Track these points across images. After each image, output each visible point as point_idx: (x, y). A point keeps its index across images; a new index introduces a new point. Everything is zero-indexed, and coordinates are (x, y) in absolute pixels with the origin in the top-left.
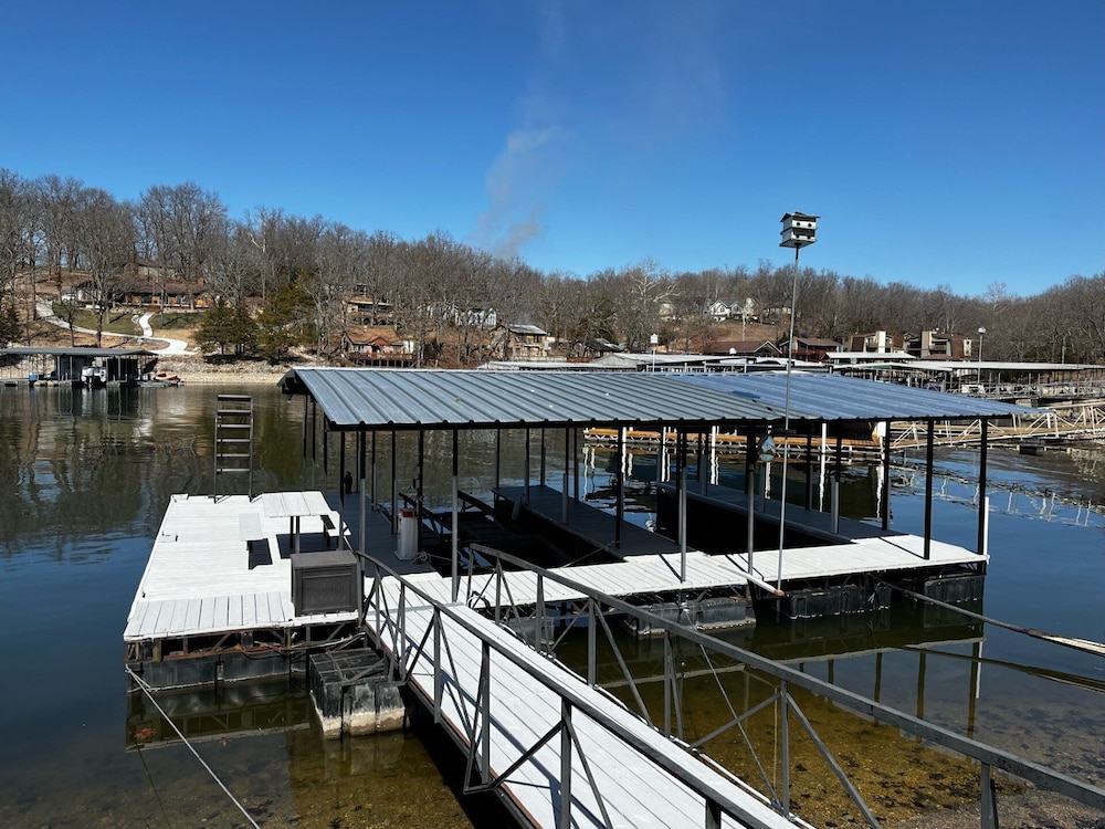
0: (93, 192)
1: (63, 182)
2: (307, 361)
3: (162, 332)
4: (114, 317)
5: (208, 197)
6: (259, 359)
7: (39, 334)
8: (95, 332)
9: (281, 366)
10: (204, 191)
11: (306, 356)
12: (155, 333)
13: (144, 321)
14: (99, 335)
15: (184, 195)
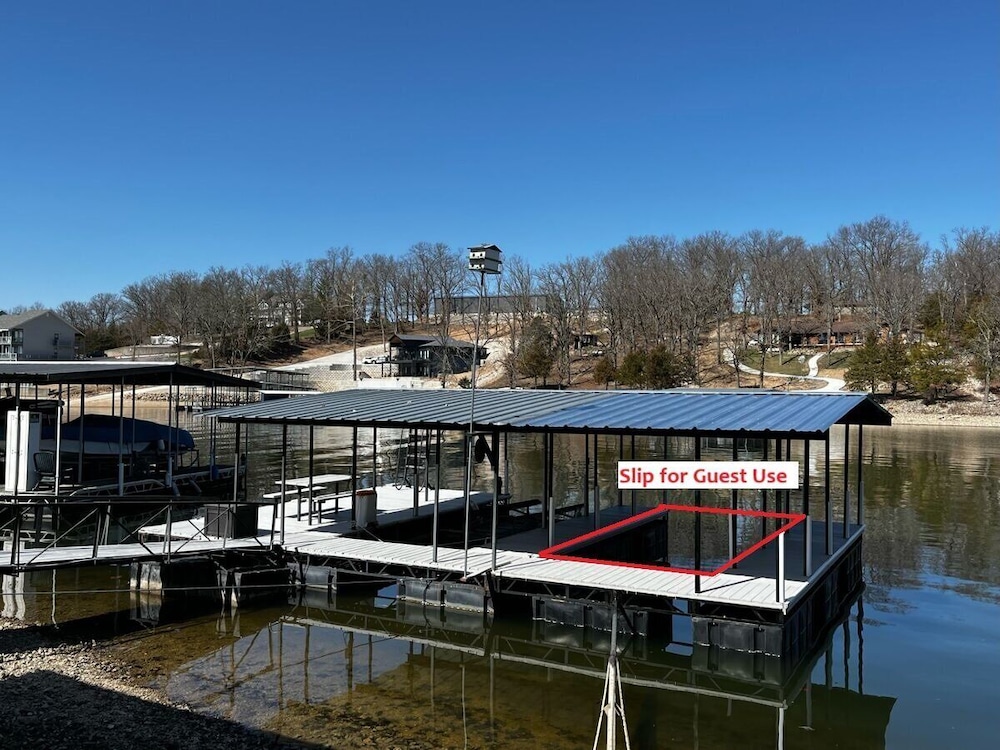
0: (788, 241)
1: (764, 236)
2: (975, 399)
3: (828, 371)
4: (788, 358)
5: (897, 227)
6: (911, 398)
7: (718, 377)
8: (759, 373)
9: (937, 406)
10: (893, 222)
11: (978, 395)
12: (820, 373)
13: (813, 363)
14: (762, 376)
15: (875, 230)
